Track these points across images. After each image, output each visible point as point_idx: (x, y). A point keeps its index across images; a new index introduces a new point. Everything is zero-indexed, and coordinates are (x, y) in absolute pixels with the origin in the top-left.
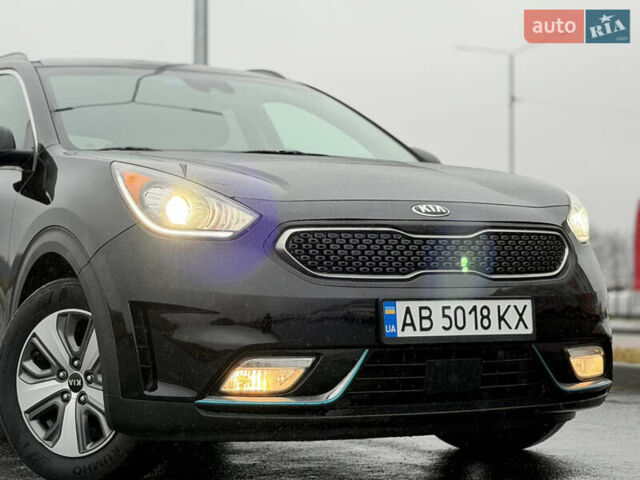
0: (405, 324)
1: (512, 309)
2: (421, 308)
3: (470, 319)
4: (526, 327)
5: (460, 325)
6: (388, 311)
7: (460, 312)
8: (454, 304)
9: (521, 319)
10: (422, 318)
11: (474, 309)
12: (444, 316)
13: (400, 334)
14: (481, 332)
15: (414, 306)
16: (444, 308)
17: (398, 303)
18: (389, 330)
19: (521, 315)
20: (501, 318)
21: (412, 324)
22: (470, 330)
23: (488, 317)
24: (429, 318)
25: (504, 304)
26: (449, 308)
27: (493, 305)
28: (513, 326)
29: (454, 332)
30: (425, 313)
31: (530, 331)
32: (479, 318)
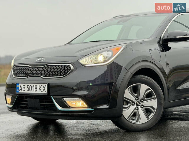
0: (20, 89)
1: (42, 86)
2: (23, 85)
3: (33, 88)
4: (45, 91)
5: (30, 90)
6: (17, 86)
7: (31, 86)
8: (29, 85)
9: (44, 89)
10: (23, 88)
11: (34, 86)
12: (28, 88)
13: (19, 92)
14: (35, 92)
15: (22, 85)
16: (28, 86)
17: (19, 84)
18: (17, 90)
19: (44, 88)
20: (40, 89)
21: (21, 89)
22: (33, 92)
23: (36, 88)
24: (24, 88)
25: (40, 85)
26: (28, 85)
27: (38, 85)
28: (42, 91)
29: (29, 92)
30: (24, 87)
31: (46, 92)
32: (35, 88)
